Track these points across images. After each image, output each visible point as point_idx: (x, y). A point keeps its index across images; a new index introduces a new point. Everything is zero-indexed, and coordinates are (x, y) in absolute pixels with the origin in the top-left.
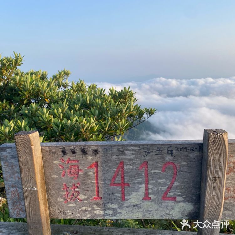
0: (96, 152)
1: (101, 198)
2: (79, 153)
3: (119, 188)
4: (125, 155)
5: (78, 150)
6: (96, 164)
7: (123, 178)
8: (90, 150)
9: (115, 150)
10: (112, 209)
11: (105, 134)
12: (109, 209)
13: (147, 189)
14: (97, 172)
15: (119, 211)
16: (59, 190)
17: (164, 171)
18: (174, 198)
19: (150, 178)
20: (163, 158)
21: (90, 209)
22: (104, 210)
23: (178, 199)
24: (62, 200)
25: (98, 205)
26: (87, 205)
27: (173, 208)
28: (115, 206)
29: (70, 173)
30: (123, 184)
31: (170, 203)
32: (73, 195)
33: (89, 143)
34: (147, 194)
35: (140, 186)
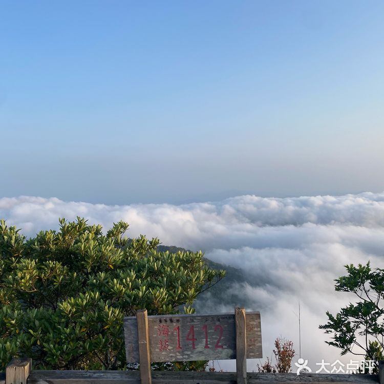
0: (178, 321)
1: (181, 348)
2: (169, 321)
3: (191, 342)
4: (194, 322)
5: (168, 320)
6: (178, 328)
7: (193, 336)
8: (175, 320)
9: (189, 319)
10: (187, 355)
11: (174, 304)
12: (185, 355)
13: (207, 341)
14: (179, 333)
15: (191, 355)
16: (157, 344)
17: (215, 331)
18: (221, 347)
19: (208, 335)
20: (215, 323)
21: (174, 355)
22: (183, 356)
23: (224, 347)
24: (158, 350)
25: (179, 352)
26: (173, 353)
27: (221, 352)
28: (189, 353)
29: (163, 334)
30: (193, 339)
31: (220, 349)
32: (165, 347)
33: (174, 316)
34: (207, 344)
35: (203, 340)
